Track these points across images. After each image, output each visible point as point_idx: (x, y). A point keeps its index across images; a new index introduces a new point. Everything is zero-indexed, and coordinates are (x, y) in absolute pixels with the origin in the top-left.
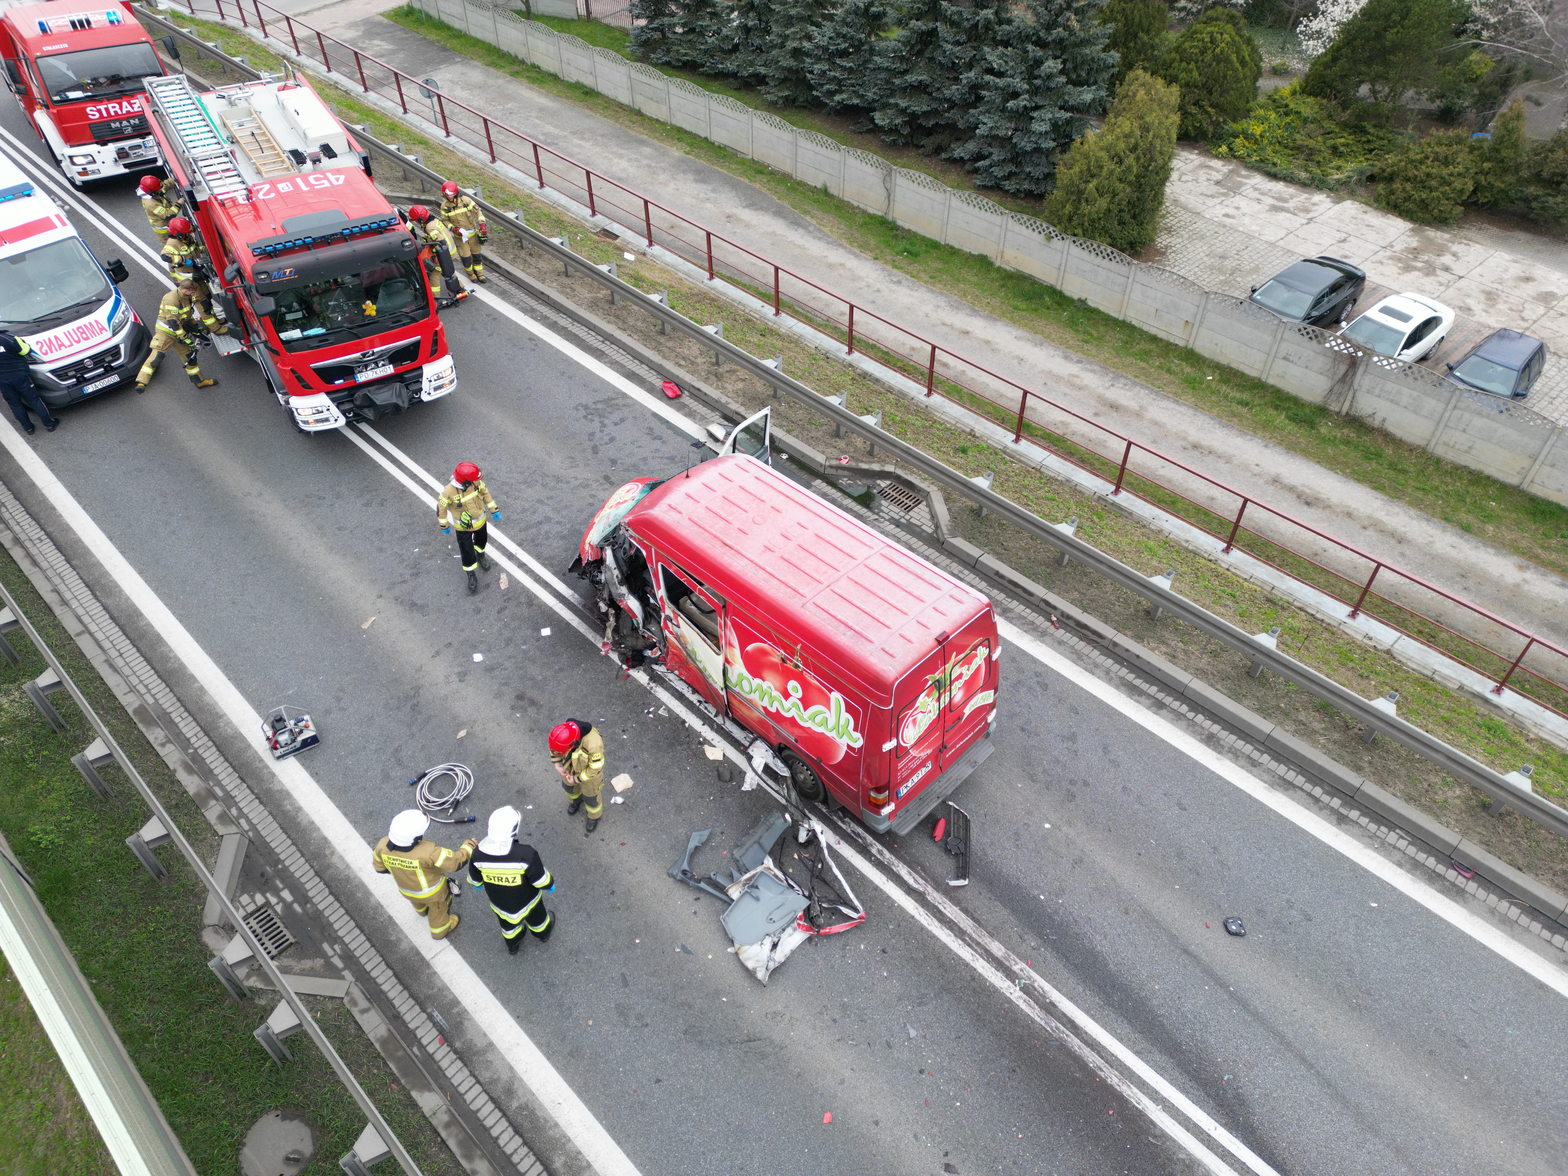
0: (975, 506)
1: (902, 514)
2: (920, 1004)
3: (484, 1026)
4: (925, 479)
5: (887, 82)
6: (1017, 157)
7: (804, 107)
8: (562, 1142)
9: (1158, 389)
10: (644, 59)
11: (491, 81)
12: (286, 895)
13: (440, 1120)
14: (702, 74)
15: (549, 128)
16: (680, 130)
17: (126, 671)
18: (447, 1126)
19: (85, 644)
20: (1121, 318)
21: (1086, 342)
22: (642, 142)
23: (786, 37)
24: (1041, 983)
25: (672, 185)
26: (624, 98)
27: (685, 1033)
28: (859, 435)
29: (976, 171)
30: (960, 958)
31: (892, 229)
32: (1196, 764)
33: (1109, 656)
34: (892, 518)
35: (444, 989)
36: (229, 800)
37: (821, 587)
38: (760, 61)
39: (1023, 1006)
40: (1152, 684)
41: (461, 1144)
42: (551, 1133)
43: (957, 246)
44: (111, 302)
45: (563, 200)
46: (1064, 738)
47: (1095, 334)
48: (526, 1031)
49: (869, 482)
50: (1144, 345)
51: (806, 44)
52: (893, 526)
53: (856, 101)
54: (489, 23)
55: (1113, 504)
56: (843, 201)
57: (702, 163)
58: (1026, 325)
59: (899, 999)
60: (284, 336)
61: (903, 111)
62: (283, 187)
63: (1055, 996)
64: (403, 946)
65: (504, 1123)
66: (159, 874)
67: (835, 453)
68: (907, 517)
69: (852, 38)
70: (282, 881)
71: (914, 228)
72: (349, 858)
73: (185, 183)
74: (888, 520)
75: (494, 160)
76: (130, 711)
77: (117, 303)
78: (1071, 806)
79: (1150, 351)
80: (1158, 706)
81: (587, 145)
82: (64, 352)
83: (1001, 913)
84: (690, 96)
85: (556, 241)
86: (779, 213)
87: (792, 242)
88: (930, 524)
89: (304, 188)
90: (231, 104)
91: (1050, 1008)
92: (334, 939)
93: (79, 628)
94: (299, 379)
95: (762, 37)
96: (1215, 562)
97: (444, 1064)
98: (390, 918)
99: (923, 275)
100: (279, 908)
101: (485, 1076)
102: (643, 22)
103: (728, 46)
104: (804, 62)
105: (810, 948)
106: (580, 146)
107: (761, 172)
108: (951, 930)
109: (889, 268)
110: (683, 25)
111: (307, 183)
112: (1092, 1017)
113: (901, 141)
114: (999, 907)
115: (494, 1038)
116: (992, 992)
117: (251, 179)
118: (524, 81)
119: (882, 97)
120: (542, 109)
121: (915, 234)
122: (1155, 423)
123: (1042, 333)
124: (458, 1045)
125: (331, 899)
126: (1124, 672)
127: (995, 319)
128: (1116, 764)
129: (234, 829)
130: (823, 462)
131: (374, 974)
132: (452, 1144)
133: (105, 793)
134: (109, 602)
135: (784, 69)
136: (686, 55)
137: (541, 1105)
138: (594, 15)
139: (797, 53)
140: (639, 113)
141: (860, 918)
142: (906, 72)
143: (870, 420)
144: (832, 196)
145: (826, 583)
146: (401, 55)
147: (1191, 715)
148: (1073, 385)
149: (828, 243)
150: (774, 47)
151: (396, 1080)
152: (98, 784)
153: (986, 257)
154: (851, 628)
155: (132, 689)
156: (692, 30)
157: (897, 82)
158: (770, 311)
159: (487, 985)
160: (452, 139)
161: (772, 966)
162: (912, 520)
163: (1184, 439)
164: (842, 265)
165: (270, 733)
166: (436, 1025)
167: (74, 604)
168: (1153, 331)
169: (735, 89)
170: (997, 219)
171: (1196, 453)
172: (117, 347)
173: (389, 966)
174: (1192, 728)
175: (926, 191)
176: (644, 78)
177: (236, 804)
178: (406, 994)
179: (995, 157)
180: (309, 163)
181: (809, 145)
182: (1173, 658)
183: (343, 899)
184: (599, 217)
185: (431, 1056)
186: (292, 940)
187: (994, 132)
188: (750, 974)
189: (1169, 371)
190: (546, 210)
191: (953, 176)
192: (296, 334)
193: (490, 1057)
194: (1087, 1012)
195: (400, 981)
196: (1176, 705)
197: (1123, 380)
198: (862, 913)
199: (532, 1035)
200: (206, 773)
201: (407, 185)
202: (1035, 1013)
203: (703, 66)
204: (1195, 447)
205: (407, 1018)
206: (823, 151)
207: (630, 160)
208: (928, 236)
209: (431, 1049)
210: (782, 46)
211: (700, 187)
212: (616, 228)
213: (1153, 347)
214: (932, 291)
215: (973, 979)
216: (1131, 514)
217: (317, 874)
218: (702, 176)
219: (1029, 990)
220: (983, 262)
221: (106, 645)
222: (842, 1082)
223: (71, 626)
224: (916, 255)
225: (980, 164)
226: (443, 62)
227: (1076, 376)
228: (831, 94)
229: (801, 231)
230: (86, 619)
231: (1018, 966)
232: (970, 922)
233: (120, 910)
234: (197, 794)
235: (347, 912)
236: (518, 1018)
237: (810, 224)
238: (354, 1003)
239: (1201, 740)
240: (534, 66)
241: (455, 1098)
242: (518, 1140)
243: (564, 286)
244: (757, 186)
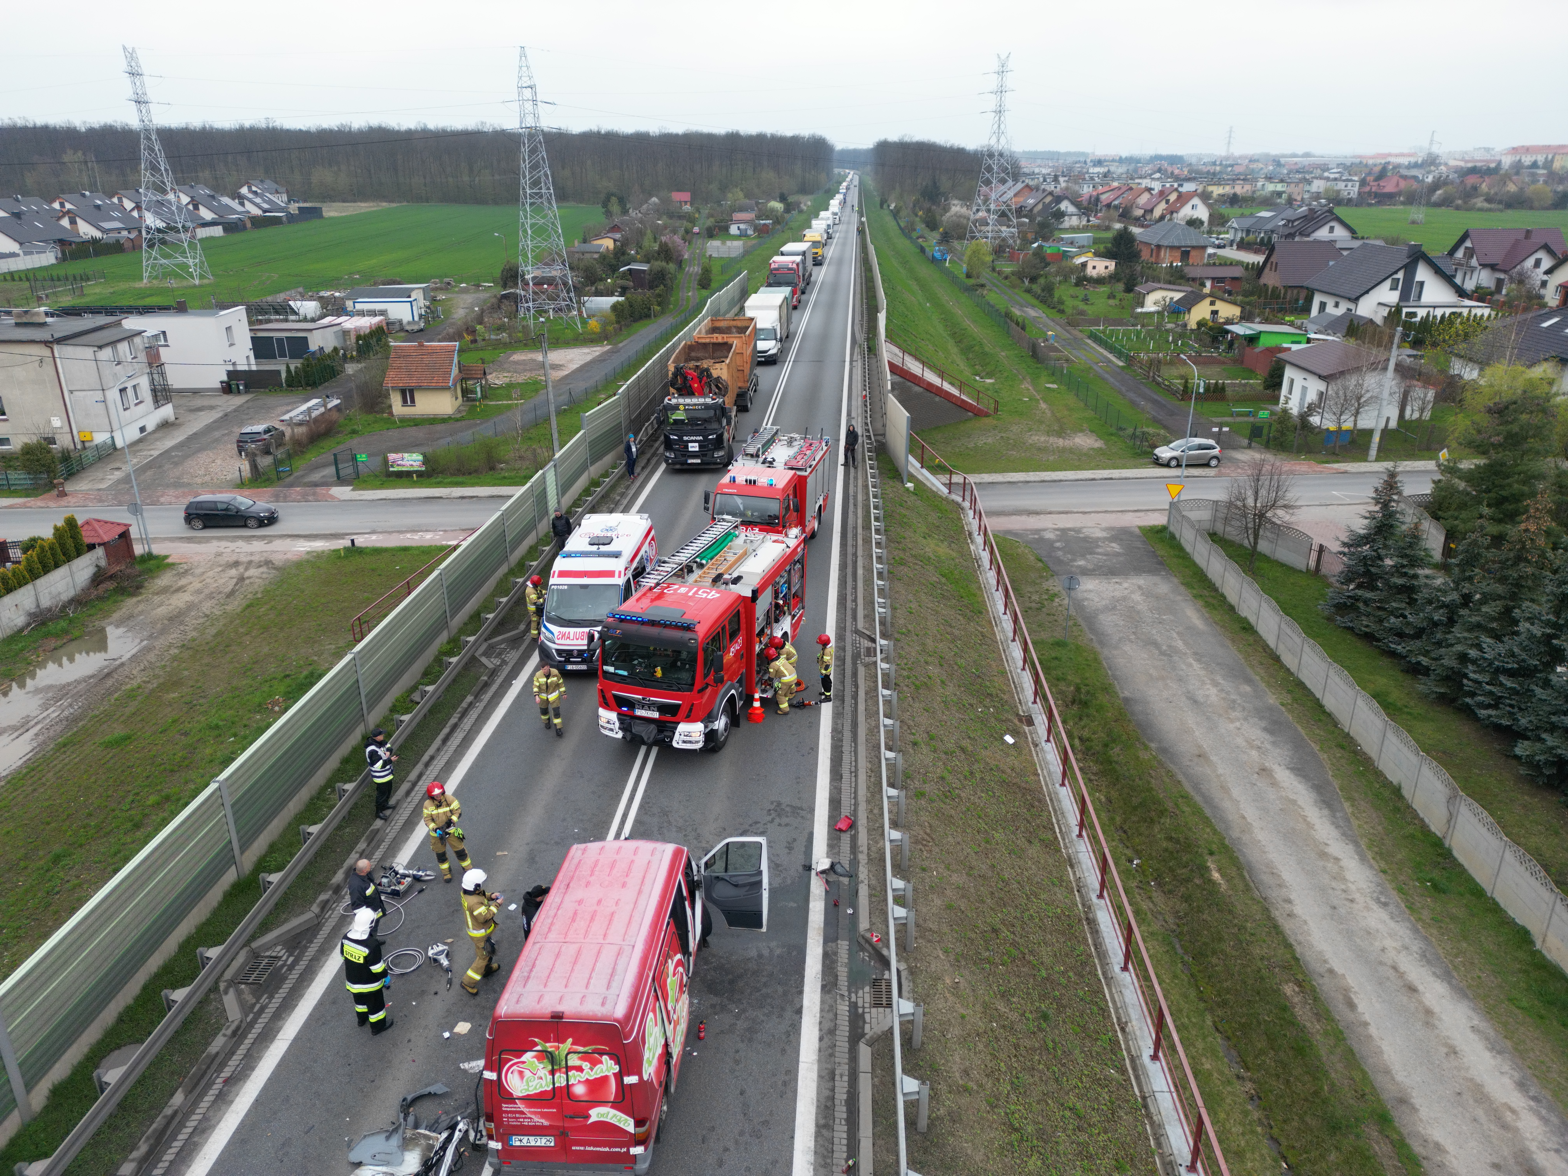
3: (244, 1090)
11: (1169, 595)
12: (290, 960)
13: (168, 1111)
14: (1378, 647)
15: (1180, 644)
16: (1301, 685)
18: (166, 1117)
22: (1249, 681)
25: (1238, 724)
26: (1272, 642)
31: (1440, 855)
35: (261, 1056)
37: (561, 940)
41: (156, 1131)
42: (183, 1167)
43: (1502, 906)
45: (1028, 685)
49: (880, 967)
51: (1474, 652)
53: (1508, 722)
54: (1206, 554)
56: (1409, 807)
57: (1289, 717)
58: (1504, 1024)
60: (605, 668)
61: (1550, 750)
62: (683, 590)
64: (281, 1023)
65: (182, 1143)
68: (867, 1010)
69: (1523, 661)
70: (298, 952)
71: (1466, 865)
74: (853, 1003)
81: (1196, 666)
84: (1317, 659)
86: (1320, 787)
87: (1304, 817)
89: (691, 594)
90: (745, 541)
92: (272, 996)
94: (604, 697)
97: (210, 1092)
98: (297, 1005)
100: (280, 963)
101: (210, 1114)
106: (1190, 665)
109: (1390, 886)
115: (237, 1100)
118: (1200, 603)
119: (1537, 728)
120: (1189, 628)
124: (225, 1089)
125: (297, 976)
129: (319, 912)
130: (862, 930)
131: (256, 1025)
132: (154, 1127)
135: (1447, 668)
136: (1367, 626)
140: (1277, 659)
144: (1401, 797)
145: (567, 940)
146: (1122, 558)
149: (1344, 834)
151: (185, 1077)
153: (1528, 932)
154: (530, 972)
158: (1077, 831)
159: (274, 1073)
162: (867, 1015)
164: (1337, 860)
166: (235, 1071)
169: (1402, 671)
170: (1545, 894)
173: (264, 1027)
175: (1484, 831)
176: (1289, 631)
178: (250, 1046)
181: (1394, 738)
183: (299, 980)
184: (1036, 706)
185: (213, 1084)
186: (262, 982)
192: (611, 669)
193: (224, 1107)
195: (256, 1039)
199: (246, 1115)
203: (1378, 640)
205: (234, 1058)
206: (1405, 750)
207: (1222, 690)
208: (1476, 879)
209: (218, 1081)
210: (1452, 646)
211: (1261, 734)
212: (1039, 719)
214: (1418, 932)
217: (311, 960)
218: (1275, 728)
220: (1523, 937)
224: (1440, 891)
226: (1149, 571)
227: (1514, 1112)
228: (1483, 706)
229: (1326, 812)
234: (333, 884)
235: (292, 987)
237: (1343, 811)
238: (228, 1028)
240: (1221, 595)
241: (188, 1110)
244: (1323, 756)
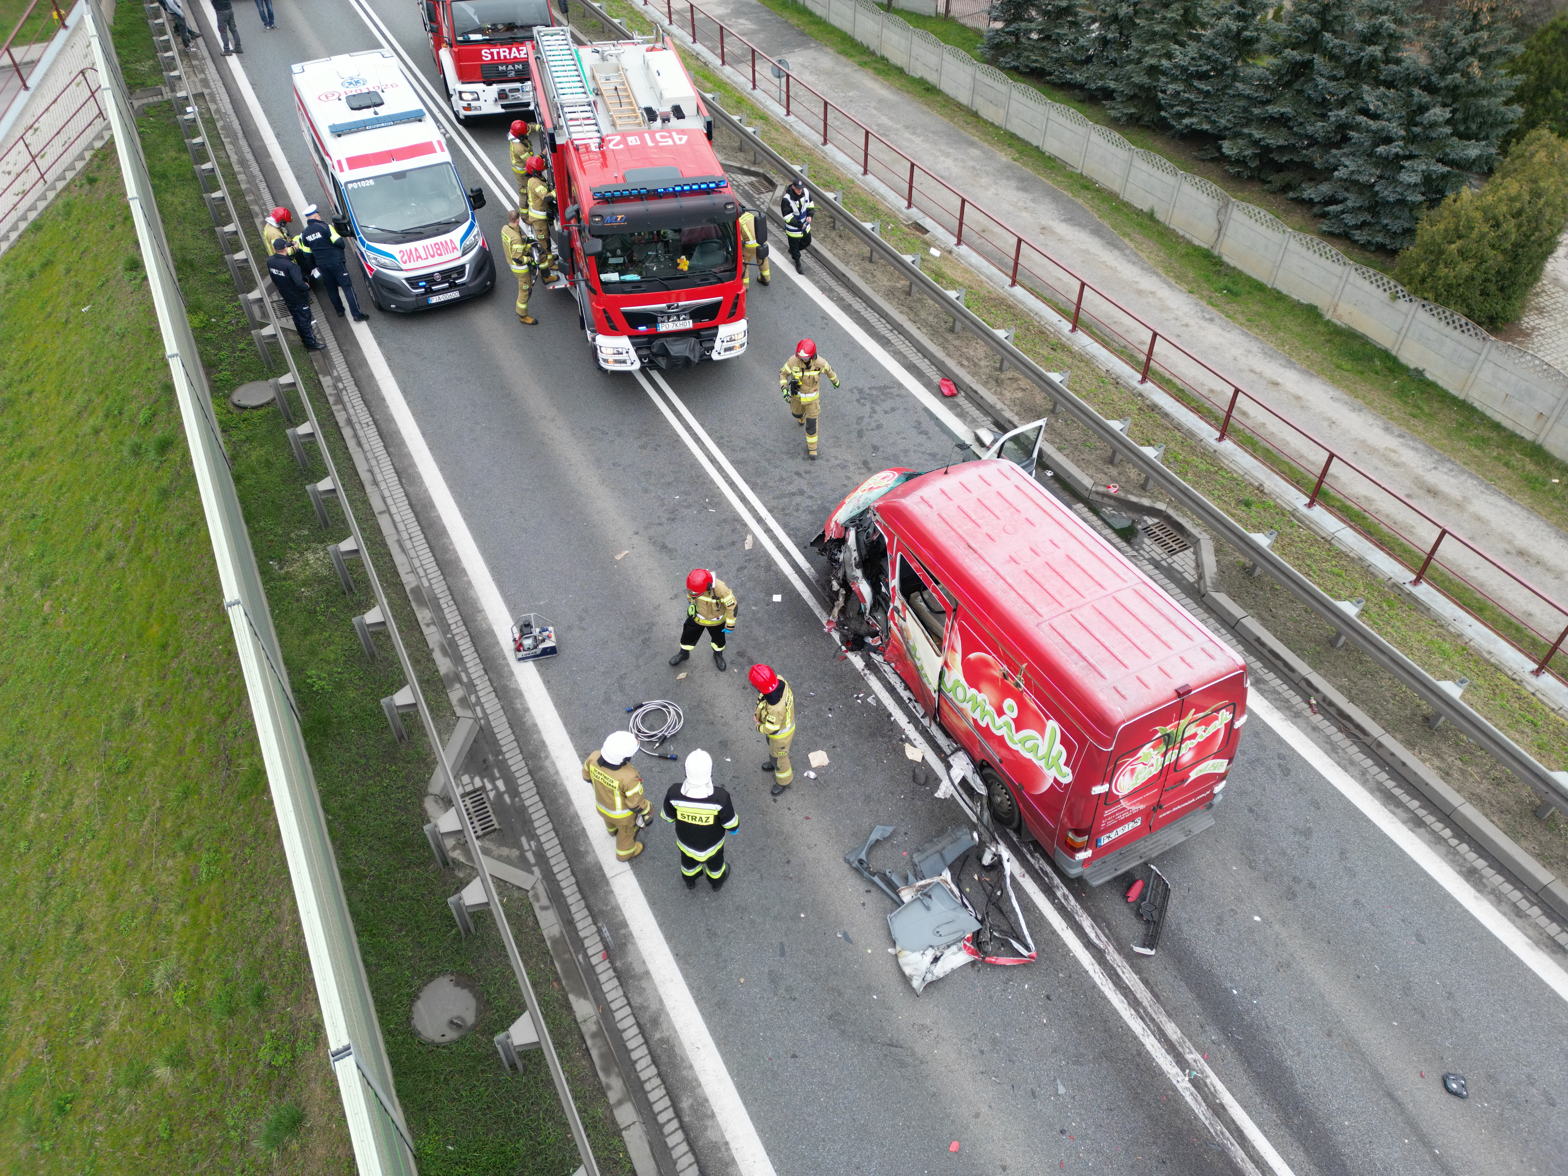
0: (1249, 563)
1: (1164, 556)
2: (1075, 1063)
3: (645, 954)
4: (1198, 525)
5: (1245, 110)
6: (1376, 207)
7: (1148, 127)
8: (693, 1085)
9: (1490, 482)
10: (992, 62)
11: (839, 69)
12: (500, 784)
13: (589, 1028)
14: (1048, 82)
15: (884, 120)
16: (1013, 136)
17: (412, 553)
18: (594, 1036)
19: (384, 522)
20: (1461, 397)
21: (1414, 416)
22: (972, 144)
23: (1146, 53)
24: (1213, 1080)
25: (993, 190)
26: (964, 98)
27: (830, 1018)
28: (1135, 465)
29: (1324, 215)
30: (1129, 1029)
31: (1215, 264)
32: (1448, 897)
33: (1369, 756)
34: (1153, 558)
35: (617, 909)
36: (471, 687)
37: (1061, 610)
38: (1111, 75)
39: (1189, 1099)
40: (1414, 797)
41: (602, 1056)
42: (685, 1073)
43: (1285, 292)
44: (466, 225)
45: (883, 189)
46: (1296, 831)
47: (1426, 409)
48: (681, 970)
49: (1135, 516)
50: (1482, 431)
51: (1165, 63)
52: (1152, 567)
53: (1206, 126)
54: (849, 13)
55: (1409, 594)
56: (1168, 228)
57: (1028, 171)
58: (1347, 387)
59: (1055, 1051)
60: (604, 277)
61: (1256, 143)
62: (633, 141)
63: (1227, 1098)
64: (590, 859)
65: (644, 1050)
66: (401, 737)
67: (1105, 479)
68: (1170, 561)
69: (1216, 61)
70: (500, 772)
71: (1240, 267)
72: (560, 766)
73: (549, 126)
74: (1148, 560)
75: (825, 142)
76: (408, 589)
77: (472, 226)
78: (1290, 905)
79: (1489, 438)
80: (1416, 823)
81: (917, 140)
82: (421, 263)
83: (1185, 995)
84: (1031, 103)
85: (868, 226)
86: (1097, 231)
87: (1104, 262)
88: (1193, 572)
89: (650, 143)
90: (604, 59)
91: (1219, 1110)
92: (532, 836)
93: (382, 507)
94: (609, 319)
95: (1119, 51)
96: (1520, 682)
97: (603, 978)
98: (584, 829)
99: (1239, 316)
100: (492, 795)
101: (637, 1000)
102: (999, 25)
103: (1080, 57)
104: (1158, 80)
105: (972, 973)
106: (911, 141)
107: (1087, 188)
108: (1126, 997)
109: (1204, 303)
110: (1040, 32)
111: (653, 139)
112: (1265, 1133)
113: (1246, 174)
114: (1184, 988)
115: (652, 967)
116: (1157, 1073)
117: (606, 129)
118: (871, 71)
119: (1235, 125)
120: (881, 101)
121: (1240, 273)
122: (1478, 518)
123: (1364, 398)
124: (618, 964)
125: (537, 798)
126: (1383, 777)
127: (1312, 375)
128: (1351, 873)
129: (469, 714)
130: (1090, 487)
131: (559, 877)
132: (594, 1053)
133: (373, 656)
134: (411, 490)
135: (1136, 85)
136: (1036, 61)
137: (681, 1044)
138: (952, 14)
139: (1153, 71)
140: (976, 115)
141: (1030, 957)
142: (1268, 102)
143: (1150, 452)
144: (1157, 222)
145: (1068, 607)
146: (762, 36)
147: (1454, 842)
148: (1388, 460)
149: (1143, 269)
150: (1130, 62)
151: (558, 980)
152: (369, 647)
153: (1316, 308)
154: (1085, 659)
155: (414, 571)
156: (1048, 38)
157: (1256, 111)
158: (1066, 326)
159: (656, 916)
160: (791, 119)
161: (929, 978)
162: (1175, 565)
163: (1510, 542)
164: (1152, 293)
165: (517, 636)
166: (603, 939)
167: (383, 486)
168: (1497, 418)
169: (1080, 101)
170: (1338, 269)
171: (1521, 560)
172: (463, 266)
173: (573, 873)
174: (1452, 856)
175: (1263, 229)
176: (988, 81)
177: (476, 692)
178: (582, 903)
179: (1350, 204)
180: (659, 121)
181: (1144, 166)
182: (1446, 775)
183: (547, 801)
184: (914, 210)
185: (593, 967)
186: (497, 826)
187: (1355, 177)
188: (906, 980)
189: (1507, 464)
190: (864, 197)
191: (1297, 218)
192: (614, 277)
193: (644, 984)
194: (1260, 1126)
195: (580, 890)
196: (1438, 826)
197: (1449, 465)
198: (1033, 953)
199: (686, 976)
200: (458, 659)
201: (741, 155)
202: (1200, 1110)
203: (1050, 74)
204: (1521, 553)
205: (580, 926)
206: (1159, 174)
207: (956, 160)
208: (1255, 276)
209: (594, 961)
210: (1139, 62)
211: (1021, 194)
212: (928, 223)
213: (1494, 435)
214: (1247, 335)
215: (1139, 1054)
216: (1428, 610)
217: (530, 772)
218: (1025, 185)
219: (1198, 1084)
220: (1311, 313)
221: (401, 527)
222: (977, 1116)
223: (377, 505)
224: (1236, 294)
225: (1331, 208)
226: (799, 45)
227: (1394, 451)
228: (1180, 116)
229: (1116, 253)
230: (390, 501)
231: (1193, 1056)
232: (1149, 995)
233: (363, 761)
234: (447, 675)
235: (548, 814)
236: (677, 955)
237: (1127, 247)
238: (537, 897)
239: (1460, 873)
240: (883, 58)
241: (606, 1012)
242: (653, 1070)
243: (865, 271)
244: (1080, 201)
